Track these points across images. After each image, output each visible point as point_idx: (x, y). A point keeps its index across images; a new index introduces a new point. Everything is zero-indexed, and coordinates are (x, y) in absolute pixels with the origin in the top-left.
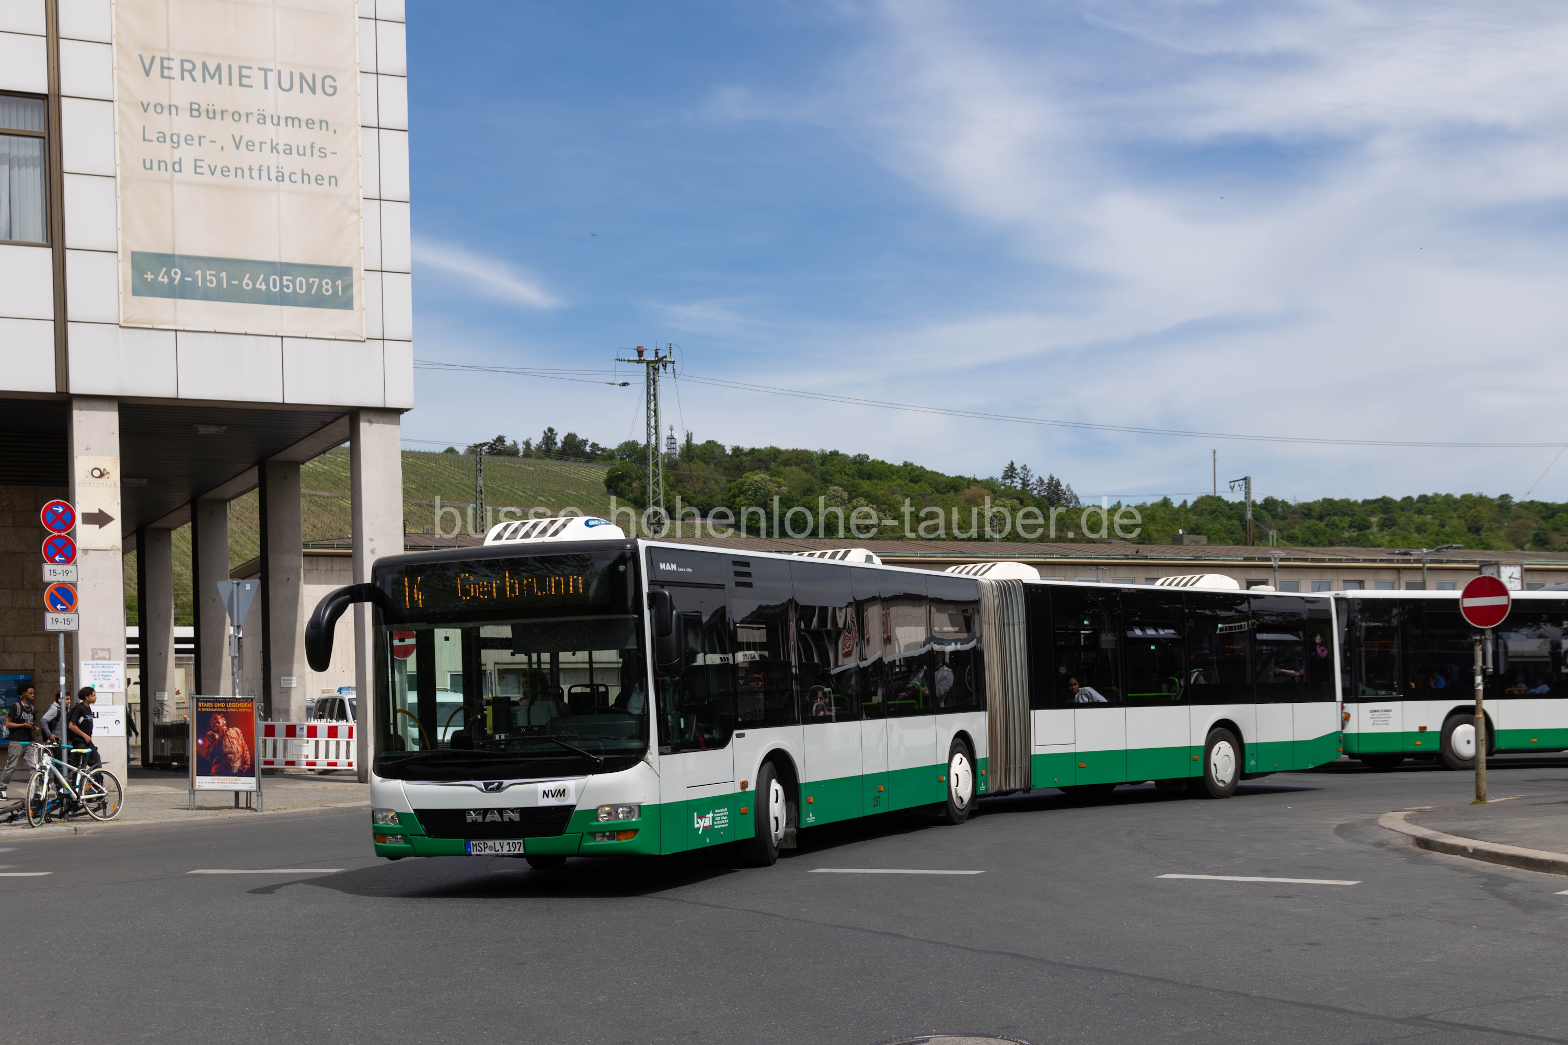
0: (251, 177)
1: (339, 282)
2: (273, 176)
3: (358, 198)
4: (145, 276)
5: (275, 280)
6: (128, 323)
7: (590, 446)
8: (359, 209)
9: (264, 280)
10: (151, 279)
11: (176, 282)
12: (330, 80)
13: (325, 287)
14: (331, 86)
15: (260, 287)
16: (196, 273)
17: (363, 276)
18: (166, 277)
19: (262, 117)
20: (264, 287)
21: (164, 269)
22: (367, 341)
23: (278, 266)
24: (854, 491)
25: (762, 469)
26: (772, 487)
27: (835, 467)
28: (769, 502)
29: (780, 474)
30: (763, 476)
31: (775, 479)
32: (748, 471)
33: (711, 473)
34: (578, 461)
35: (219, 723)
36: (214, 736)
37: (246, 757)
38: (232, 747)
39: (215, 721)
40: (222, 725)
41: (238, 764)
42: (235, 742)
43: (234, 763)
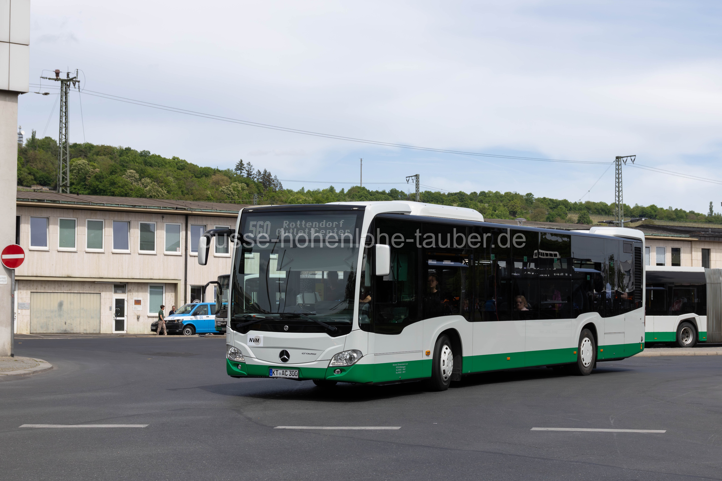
24: (142, 174)
25: (83, 156)
26: (90, 168)
27: (129, 158)
28: (88, 178)
29: (94, 161)
30: (84, 161)
31: (91, 163)
32: (74, 157)
33: (49, 158)
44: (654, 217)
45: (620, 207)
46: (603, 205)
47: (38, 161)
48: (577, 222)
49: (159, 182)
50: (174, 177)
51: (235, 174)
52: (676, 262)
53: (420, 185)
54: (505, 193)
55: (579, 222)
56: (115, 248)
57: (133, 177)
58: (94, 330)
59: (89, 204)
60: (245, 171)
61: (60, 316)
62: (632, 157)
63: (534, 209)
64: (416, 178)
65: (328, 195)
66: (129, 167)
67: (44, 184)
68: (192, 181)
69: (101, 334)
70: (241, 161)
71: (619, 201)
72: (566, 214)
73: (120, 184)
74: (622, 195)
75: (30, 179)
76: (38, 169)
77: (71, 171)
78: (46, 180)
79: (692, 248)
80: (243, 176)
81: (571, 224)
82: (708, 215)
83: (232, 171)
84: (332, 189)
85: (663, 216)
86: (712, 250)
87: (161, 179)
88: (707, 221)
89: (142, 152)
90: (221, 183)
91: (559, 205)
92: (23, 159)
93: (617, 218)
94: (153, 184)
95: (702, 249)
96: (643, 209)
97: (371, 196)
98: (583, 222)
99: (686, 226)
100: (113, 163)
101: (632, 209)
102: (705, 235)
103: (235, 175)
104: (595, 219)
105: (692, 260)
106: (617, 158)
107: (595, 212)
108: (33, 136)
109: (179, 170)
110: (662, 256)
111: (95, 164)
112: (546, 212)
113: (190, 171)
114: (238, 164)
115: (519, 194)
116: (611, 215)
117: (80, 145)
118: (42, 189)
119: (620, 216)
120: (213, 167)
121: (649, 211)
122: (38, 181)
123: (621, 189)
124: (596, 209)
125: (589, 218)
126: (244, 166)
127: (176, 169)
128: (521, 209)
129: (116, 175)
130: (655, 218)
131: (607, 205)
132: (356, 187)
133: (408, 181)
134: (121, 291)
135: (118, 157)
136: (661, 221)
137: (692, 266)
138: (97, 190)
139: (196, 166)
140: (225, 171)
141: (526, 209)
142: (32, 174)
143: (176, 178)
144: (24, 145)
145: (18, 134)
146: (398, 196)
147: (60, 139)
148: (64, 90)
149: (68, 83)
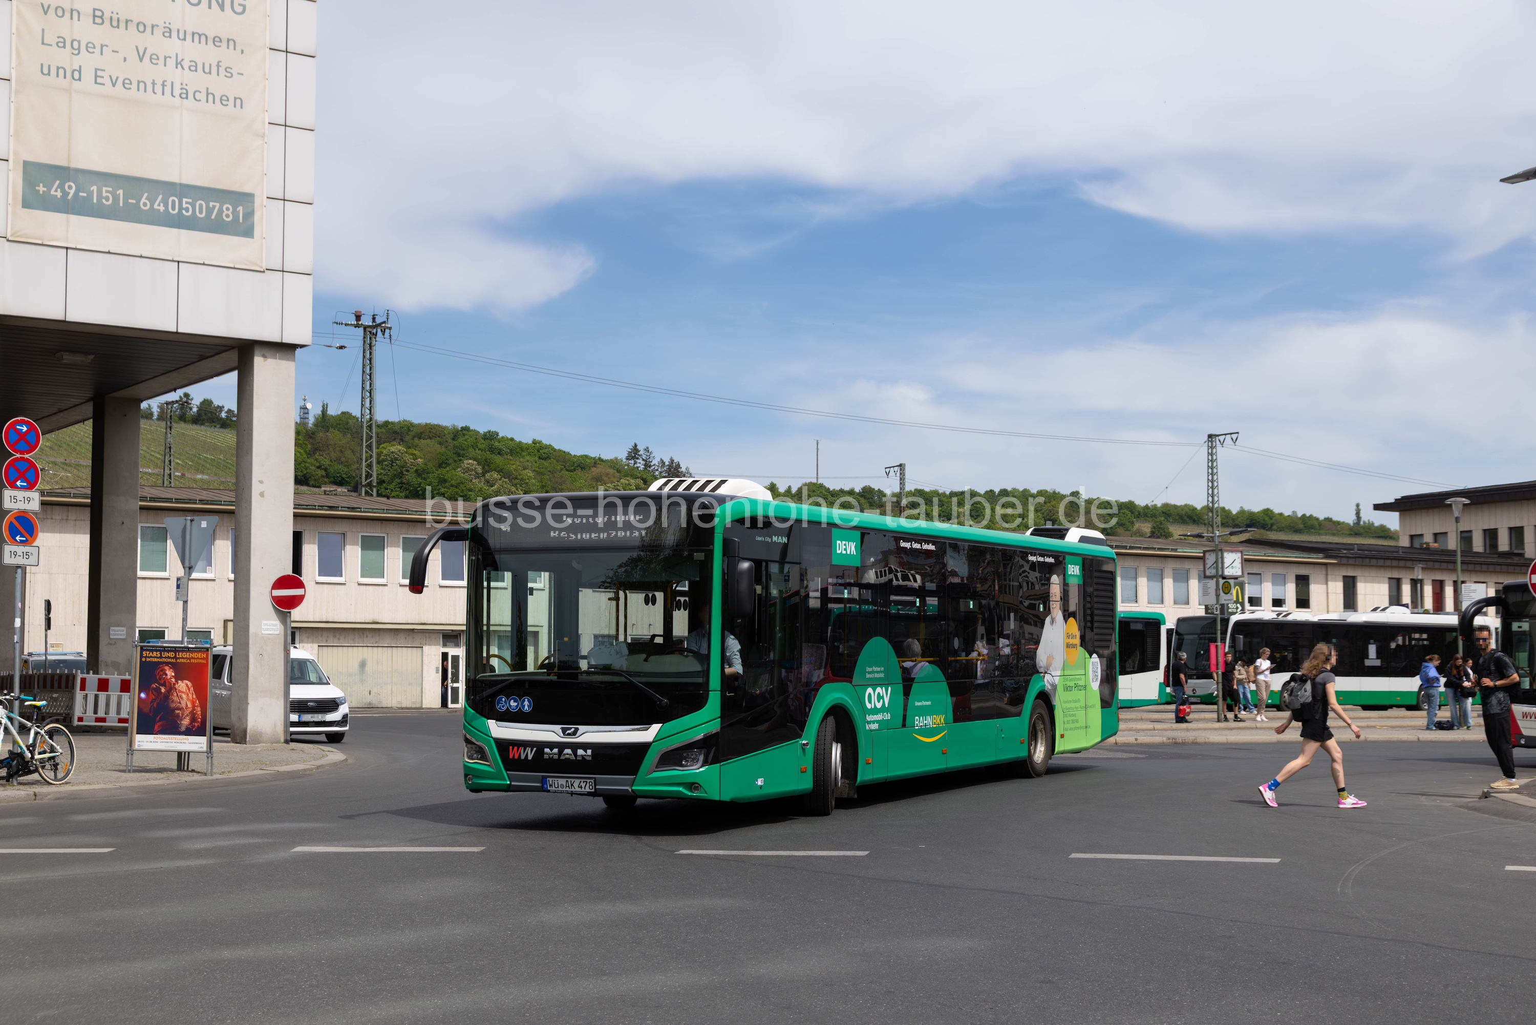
0: (154, 92)
1: (240, 208)
2: (176, 93)
3: (263, 122)
4: (37, 188)
5: (174, 202)
7: (226, 412)
8: (263, 134)
9: (162, 201)
10: (43, 191)
11: (71, 197)
13: (226, 212)
15: (158, 207)
16: (92, 189)
17: (264, 205)
18: (60, 190)
20: (163, 208)
21: (58, 182)
22: (266, 271)
23: (178, 187)
24: (487, 466)
25: (398, 441)
26: (408, 458)
27: (468, 442)
28: (405, 473)
29: (415, 447)
30: (400, 447)
31: (410, 451)
32: (384, 443)
33: (348, 443)
34: (215, 427)
35: (166, 675)
36: (160, 689)
37: (196, 713)
38: (180, 703)
39: (162, 673)
40: (169, 677)
41: (186, 722)
42: (184, 696)
43: (181, 720)
44: (1269, 526)
45: (1214, 511)
46: (1190, 509)
47: (331, 449)
48: (1149, 535)
49: (513, 478)
50: (534, 470)
51: (625, 465)
52: (1302, 597)
53: (906, 480)
55: (1153, 535)
56: (443, 579)
57: (472, 470)
58: (413, 703)
59: (405, 512)
60: (640, 461)
61: (362, 681)
62: (1233, 435)
64: (901, 470)
66: (467, 456)
67: (340, 483)
68: (562, 477)
69: (423, 709)
70: (636, 445)
71: (1213, 502)
72: (1133, 523)
73: (453, 482)
74: (1218, 493)
75: (320, 475)
76: (331, 461)
77: (379, 462)
78: (344, 476)
79: (1327, 575)
80: (638, 467)
81: (1141, 538)
82: (1354, 524)
83: (622, 461)
84: (773, 487)
85: (1283, 525)
86: (1359, 578)
87: (514, 473)
88: (1352, 532)
89: (487, 432)
90: (605, 478)
91: (1122, 509)
92: (309, 446)
93: (1210, 529)
94: (503, 482)
95: (1344, 577)
96: (1251, 514)
97: (832, 496)
98: (1159, 534)
99: (1320, 541)
100: (443, 450)
101: (1234, 515)
102: (1347, 555)
103: (626, 467)
104: (1177, 531)
105: (1327, 593)
106: (1210, 436)
107: (1176, 520)
108: (324, 412)
109: (542, 459)
110: (1280, 589)
111: (416, 452)
113: (557, 461)
114: (630, 451)
115: (1059, 493)
116: (1201, 523)
117: (392, 423)
118: (336, 490)
119: (1215, 526)
120: (593, 454)
121: (1261, 518)
122: (332, 479)
123: (1215, 484)
124: (1178, 514)
125: (1168, 529)
126: (640, 453)
127: (537, 458)
129: (448, 469)
130: (1270, 529)
131: (1196, 509)
132: (809, 483)
133: (888, 474)
134: (453, 644)
135: (450, 440)
136: (1281, 533)
138: (418, 491)
139: (569, 454)
140: (611, 460)
142: (323, 467)
143: (537, 471)
144: (310, 425)
145: (301, 408)
146: (874, 497)
147: (362, 414)
148: (368, 342)
149: (374, 331)
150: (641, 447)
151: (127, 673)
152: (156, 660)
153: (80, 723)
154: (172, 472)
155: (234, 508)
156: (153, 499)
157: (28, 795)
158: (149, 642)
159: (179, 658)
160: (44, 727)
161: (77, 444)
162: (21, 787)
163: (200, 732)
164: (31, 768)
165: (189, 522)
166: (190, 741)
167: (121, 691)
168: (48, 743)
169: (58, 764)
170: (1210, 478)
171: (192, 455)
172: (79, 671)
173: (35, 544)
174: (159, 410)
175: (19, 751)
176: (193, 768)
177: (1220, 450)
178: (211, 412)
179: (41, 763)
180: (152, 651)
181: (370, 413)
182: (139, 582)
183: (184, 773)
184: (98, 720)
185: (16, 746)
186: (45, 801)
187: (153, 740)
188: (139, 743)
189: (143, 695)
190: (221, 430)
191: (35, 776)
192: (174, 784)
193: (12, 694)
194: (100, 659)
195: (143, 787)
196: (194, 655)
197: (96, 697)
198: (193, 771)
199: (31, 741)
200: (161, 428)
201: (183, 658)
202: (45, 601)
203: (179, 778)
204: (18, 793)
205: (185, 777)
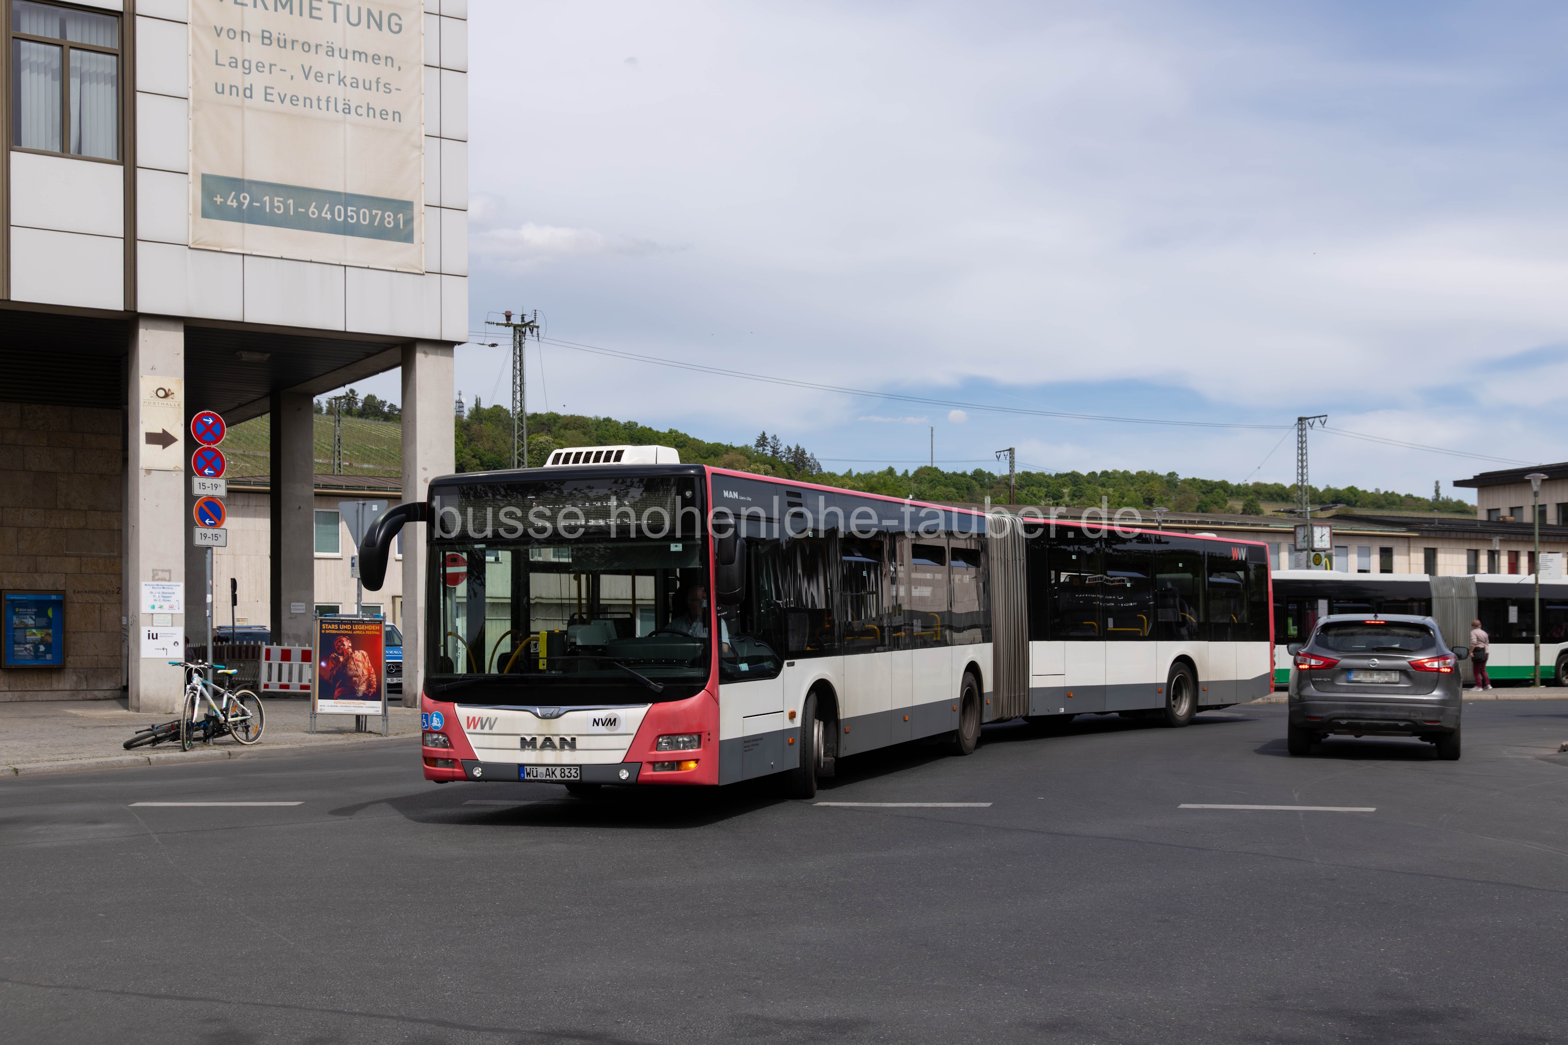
0: (320, 108)
1: (401, 216)
2: (340, 107)
3: (421, 135)
4: (215, 199)
5: (339, 210)
6: (197, 244)
7: (392, 408)
8: (421, 145)
9: (329, 209)
10: (221, 202)
11: (245, 207)
12: (397, 18)
13: (387, 219)
14: (396, 24)
15: (326, 216)
16: (264, 199)
17: (423, 211)
18: (235, 201)
19: (331, 49)
20: (329, 216)
21: (233, 193)
22: (426, 274)
23: (343, 196)
25: (546, 431)
27: (609, 432)
29: (561, 437)
30: (547, 438)
31: (557, 440)
32: (533, 433)
33: (500, 434)
34: (379, 420)
35: (344, 645)
36: (339, 658)
37: (372, 680)
38: (357, 670)
39: (340, 644)
40: (346, 647)
41: (363, 688)
42: (361, 664)
43: (359, 686)
44: (1354, 503)
45: (1304, 490)
46: (1280, 488)
47: (485, 440)
48: (1241, 512)
51: (755, 452)
52: (1386, 568)
53: (1016, 463)
54: (1137, 473)
55: (1245, 512)
60: (769, 448)
62: (1322, 418)
63: (1179, 494)
64: (1010, 454)
65: (885, 480)
70: (764, 434)
71: (1302, 481)
72: (1226, 501)
74: (1307, 472)
75: (475, 464)
76: (485, 450)
77: (529, 452)
79: (1409, 547)
80: (766, 454)
81: (1232, 515)
82: (1433, 499)
83: (752, 448)
84: (891, 471)
85: (1367, 502)
86: (1439, 550)
88: (1431, 508)
89: (626, 423)
90: (737, 465)
91: (1216, 488)
92: (465, 437)
93: (1300, 506)
95: (1426, 549)
96: (1337, 492)
97: (946, 479)
98: (1250, 512)
99: (1400, 516)
100: (587, 439)
101: (1321, 493)
102: (1428, 529)
103: (755, 454)
104: (1268, 509)
105: (1410, 564)
106: (1300, 419)
107: (1266, 498)
108: (478, 405)
110: (1365, 559)
111: (561, 442)
112: (1197, 497)
113: (691, 449)
114: (759, 438)
115: (1157, 474)
116: (1291, 501)
117: (540, 415)
119: (1304, 503)
120: (725, 442)
121: (1346, 496)
122: (486, 467)
123: (1305, 464)
124: (1268, 493)
125: (1259, 506)
126: (768, 441)
128: (1160, 495)
130: (1354, 506)
131: (1285, 487)
132: (924, 467)
133: (998, 458)
135: (593, 431)
136: (1365, 509)
137: (1410, 573)
139: (701, 442)
140: (742, 447)
141: (1168, 495)
142: (477, 457)
144: (465, 418)
145: (456, 402)
146: (985, 479)
147: (513, 407)
148: (518, 340)
149: (524, 329)
150: (769, 436)
151: (307, 644)
152: (334, 632)
153: (266, 690)
154: (341, 461)
155: (400, 494)
156: (325, 487)
157: (223, 754)
158: (326, 616)
159: (355, 630)
160: (236, 692)
161: (254, 437)
162: (217, 747)
163: (376, 697)
164: (225, 730)
165: (361, 506)
166: (367, 705)
167: (303, 661)
168: (239, 707)
169: (249, 726)
170: (1300, 458)
171: (358, 446)
172: (264, 643)
173: (222, 527)
174: (328, 405)
175: (214, 715)
176: (370, 730)
177: (1309, 431)
178: (375, 407)
179: (234, 725)
180: (331, 624)
181: (521, 406)
182: (316, 562)
183: (363, 734)
184: (282, 687)
185: (211, 711)
186: (238, 760)
187: (333, 705)
188: (321, 708)
189: (323, 664)
190: (385, 423)
191: (229, 737)
192: (353, 744)
193: (206, 663)
194: (283, 631)
195: (326, 746)
196: (368, 627)
197: (280, 666)
198: (370, 732)
199: (224, 706)
200: (330, 421)
201: (358, 630)
202: (231, 579)
203: (358, 739)
204: (214, 752)
205: (362, 738)
